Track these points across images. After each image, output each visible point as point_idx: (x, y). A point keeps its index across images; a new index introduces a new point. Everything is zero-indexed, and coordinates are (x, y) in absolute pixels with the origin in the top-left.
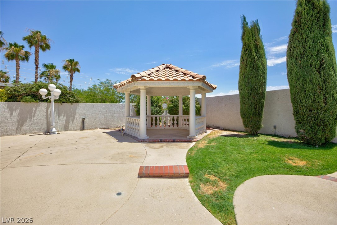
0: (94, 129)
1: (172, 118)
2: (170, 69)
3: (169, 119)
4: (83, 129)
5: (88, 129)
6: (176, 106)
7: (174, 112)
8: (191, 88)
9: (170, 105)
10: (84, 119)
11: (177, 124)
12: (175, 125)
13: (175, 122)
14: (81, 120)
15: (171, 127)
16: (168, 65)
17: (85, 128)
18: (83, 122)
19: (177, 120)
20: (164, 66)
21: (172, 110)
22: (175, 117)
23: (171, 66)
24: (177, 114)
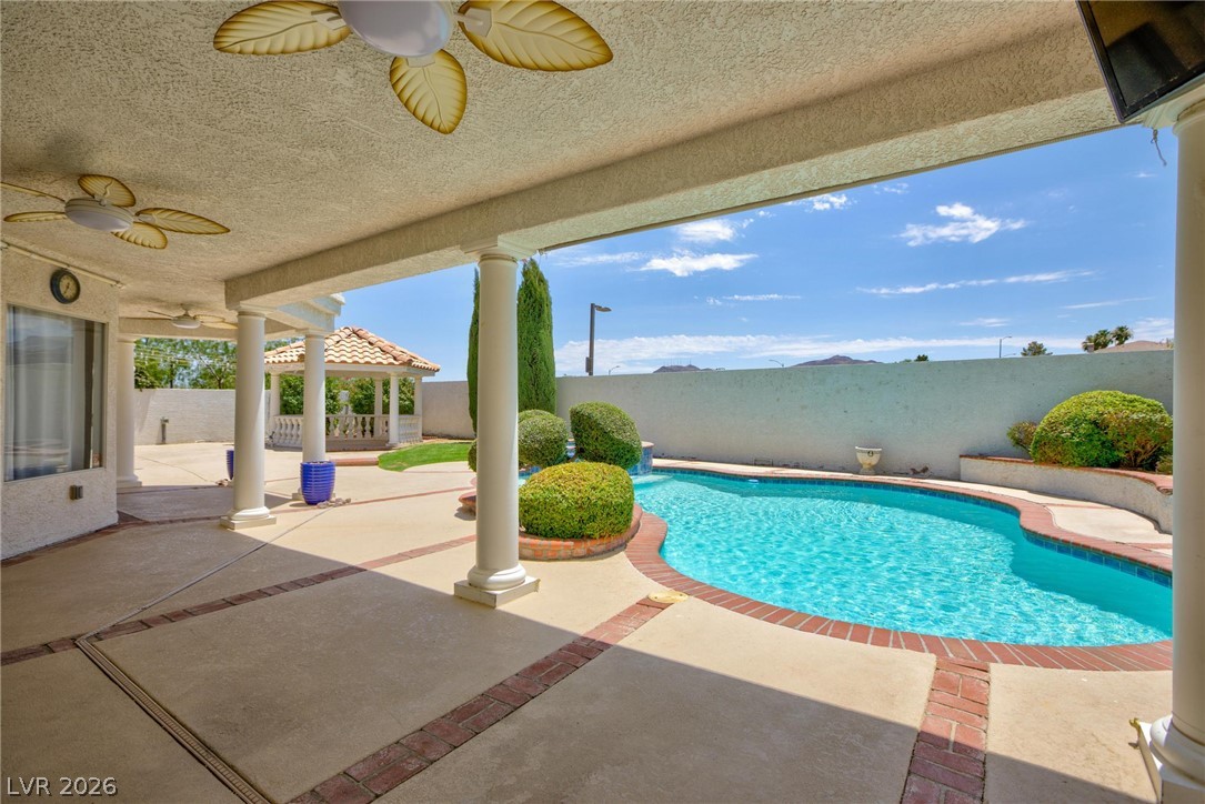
0: (186, 442)
1: (360, 419)
2: (360, 337)
3: (354, 423)
4: (163, 441)
5: (173, 443)
6: (370, 398)
7: (366, 408)
8: (393, 374)
9: (356, 394)
10: (167, 421)
11: (372, 431)
12: (368, 433)
13: (368, 427)
14: (158, 425)
15: (360, 436)
16: (356, 329)
17: (167, 440)
18: (163, 427)
19: (372, 424)
20: (348, 331)
21: (361, 404)
22: (368, 418)
23: (360, 333)
24: (371, 411)
